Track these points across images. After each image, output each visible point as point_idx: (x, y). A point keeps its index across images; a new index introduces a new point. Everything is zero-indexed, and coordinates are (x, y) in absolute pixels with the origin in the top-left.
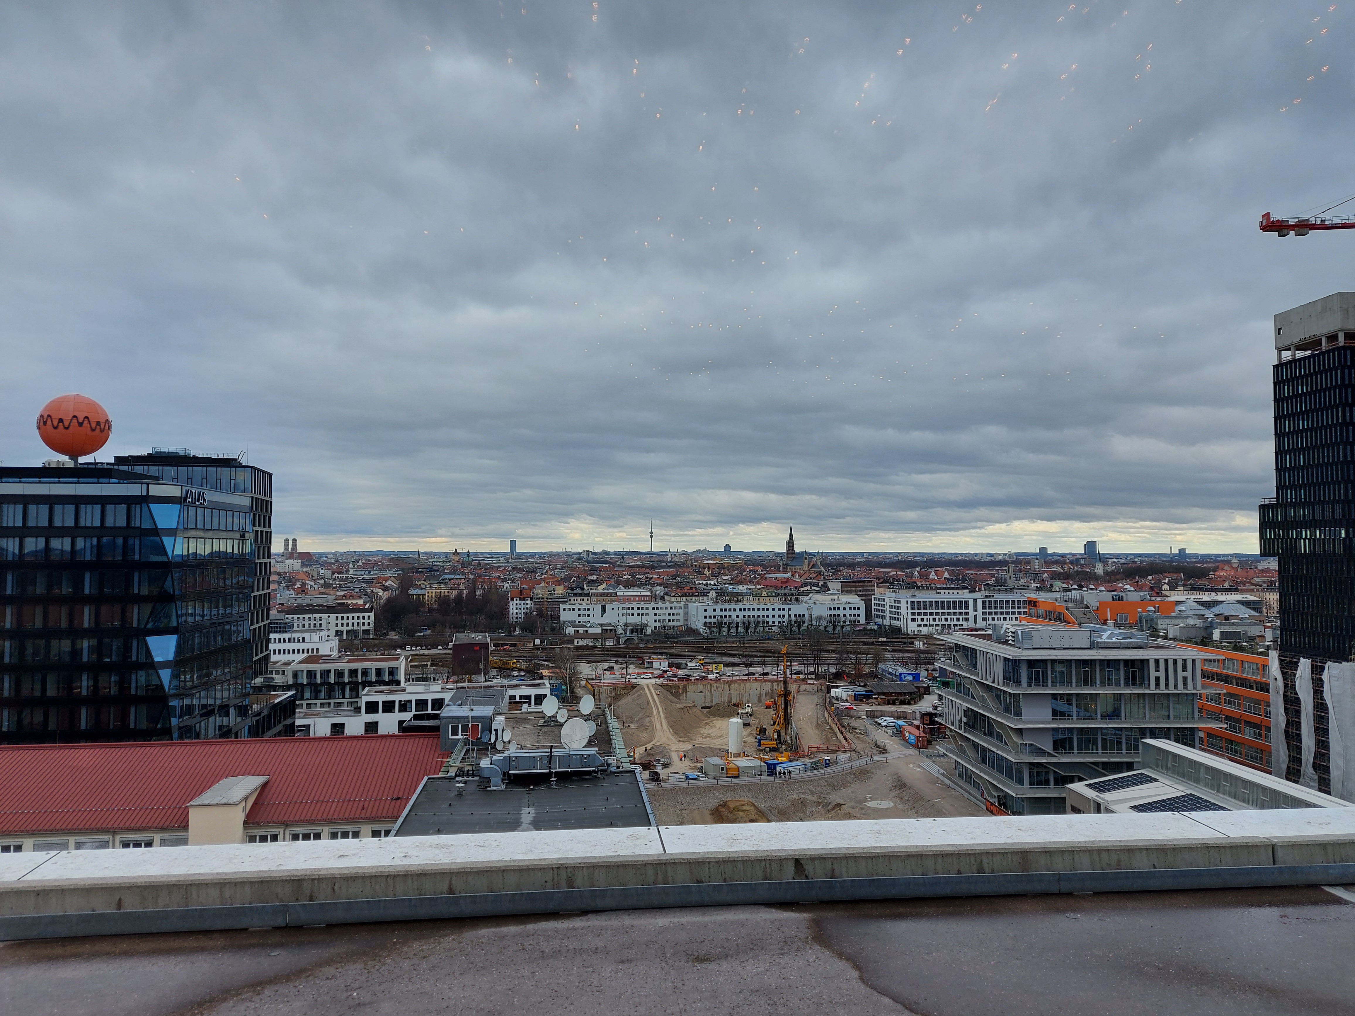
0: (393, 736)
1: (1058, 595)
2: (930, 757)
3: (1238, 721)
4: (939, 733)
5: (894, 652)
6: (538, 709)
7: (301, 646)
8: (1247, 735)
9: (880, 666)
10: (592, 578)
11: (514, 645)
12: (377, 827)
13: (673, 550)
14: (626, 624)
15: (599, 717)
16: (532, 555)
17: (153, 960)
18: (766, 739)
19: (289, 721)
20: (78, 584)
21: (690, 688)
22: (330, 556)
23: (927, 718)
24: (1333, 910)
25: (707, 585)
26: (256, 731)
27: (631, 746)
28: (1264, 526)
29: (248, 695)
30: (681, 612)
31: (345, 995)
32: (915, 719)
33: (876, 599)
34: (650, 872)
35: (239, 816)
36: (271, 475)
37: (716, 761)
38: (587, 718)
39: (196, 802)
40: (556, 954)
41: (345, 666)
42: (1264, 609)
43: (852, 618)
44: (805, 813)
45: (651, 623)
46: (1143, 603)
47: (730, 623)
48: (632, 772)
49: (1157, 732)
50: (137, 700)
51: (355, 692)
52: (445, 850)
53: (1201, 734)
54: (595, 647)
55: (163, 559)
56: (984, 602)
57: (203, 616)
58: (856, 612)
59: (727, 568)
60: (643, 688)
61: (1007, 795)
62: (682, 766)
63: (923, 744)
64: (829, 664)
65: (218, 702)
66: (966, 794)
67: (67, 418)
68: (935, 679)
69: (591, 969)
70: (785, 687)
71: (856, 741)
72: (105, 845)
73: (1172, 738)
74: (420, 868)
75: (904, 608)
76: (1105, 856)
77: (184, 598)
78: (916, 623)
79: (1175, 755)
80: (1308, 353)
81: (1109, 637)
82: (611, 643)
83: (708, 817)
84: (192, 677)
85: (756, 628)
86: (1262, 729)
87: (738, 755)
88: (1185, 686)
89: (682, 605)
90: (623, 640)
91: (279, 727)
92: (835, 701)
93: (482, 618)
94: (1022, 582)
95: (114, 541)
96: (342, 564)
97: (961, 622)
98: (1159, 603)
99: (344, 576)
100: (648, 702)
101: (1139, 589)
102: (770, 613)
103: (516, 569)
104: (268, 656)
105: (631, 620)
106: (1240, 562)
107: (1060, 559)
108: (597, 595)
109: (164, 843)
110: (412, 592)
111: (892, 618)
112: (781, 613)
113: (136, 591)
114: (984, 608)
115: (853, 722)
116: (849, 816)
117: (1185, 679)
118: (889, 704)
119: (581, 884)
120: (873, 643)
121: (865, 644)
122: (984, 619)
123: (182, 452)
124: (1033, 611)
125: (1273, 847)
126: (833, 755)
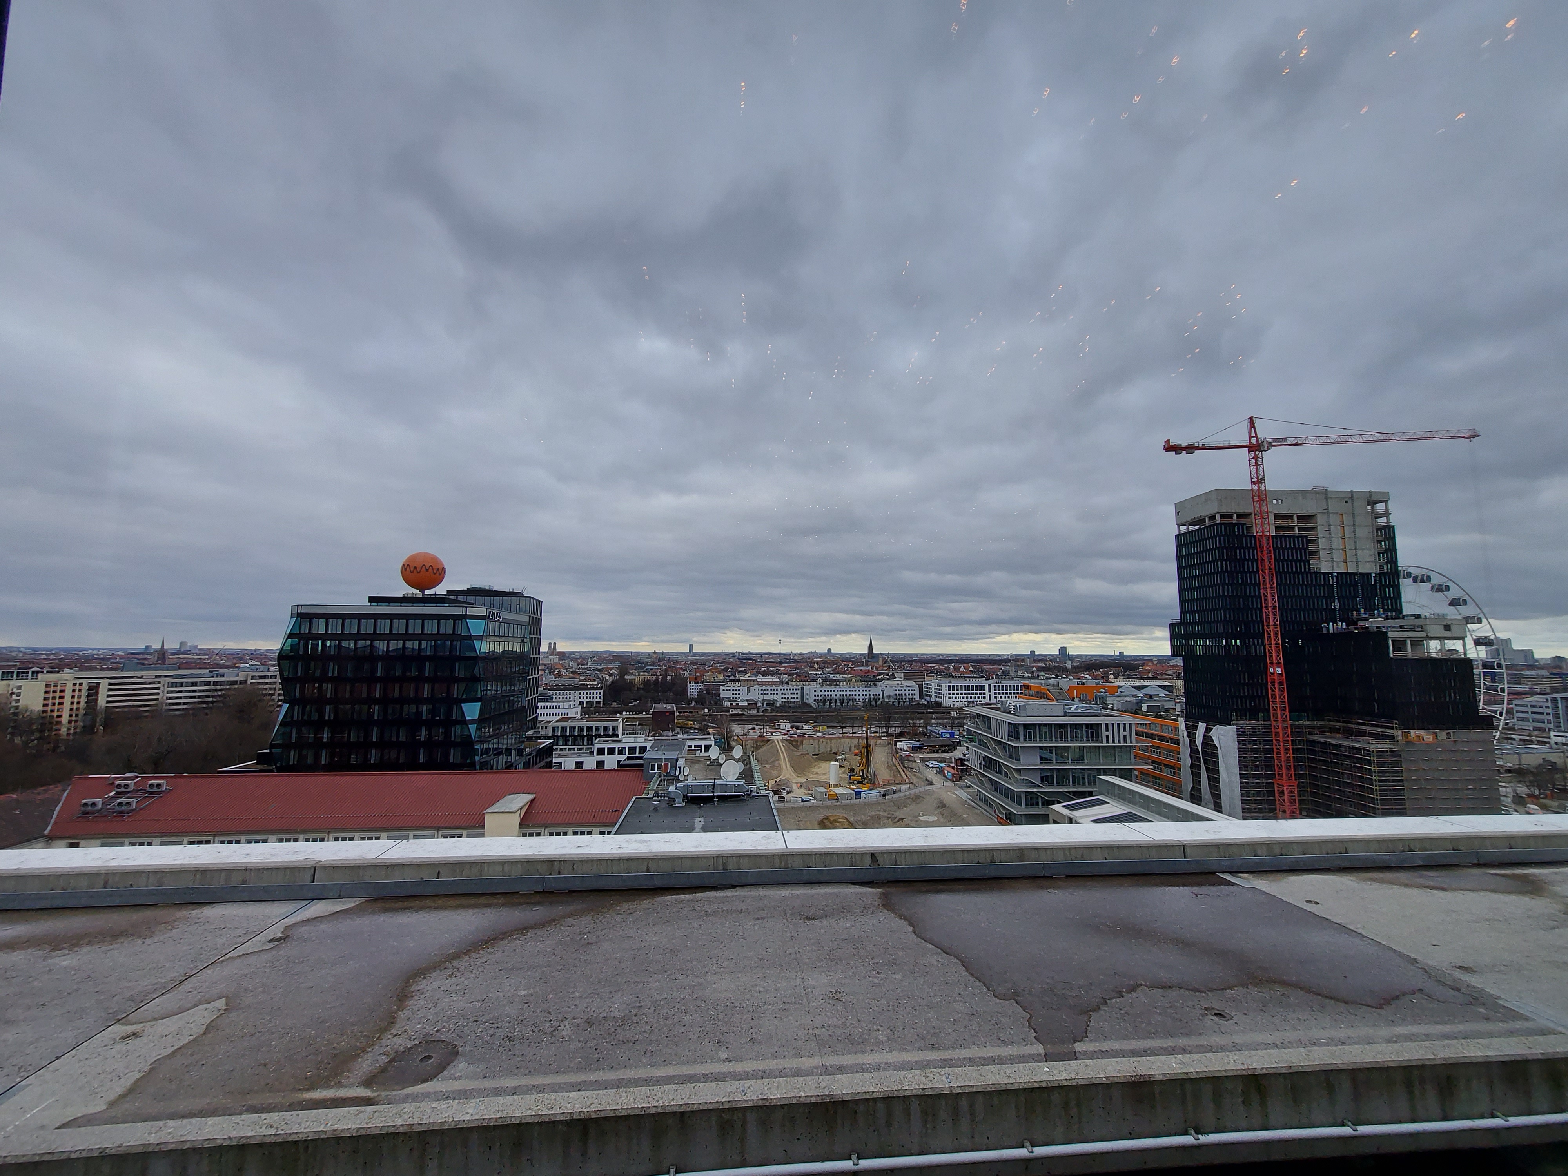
0: (614, 770)
1: (1042, 682)
2: (961, 787)
3: (1159, 764)
4: (967, 771)
5: (937, 718)
6: (707, 754)
7: (557, 711)
8: (1166, 773)
9: (928, 728)
10: (741, 669)
11: (691, 712)
12: (602, 829)
13: (794, 652)
14: (763, 700)
15: (745, 760)
16: (703, 654)
17: (458, 912)
18: (854, 776)
19: (549, 760)
20: (421, 670)
21: (805, 742)
22: (577, 654)
23: (959, 762)
24: (1224, 888)
25: (816, 674)
26: (527, 765)
27: (766, 778)
28: (1172, 637)
29: (524, 742)
30: (799, 694)
31: (580, 937)
32: (952, 763)
33: (926, 684)
34: (777, 860)
35: (516, 820)
36: (542, 602)
37: (822, 789)
38: (738, 761)
39: (489, 810)
40: (715, 913)
41: (585, 724)
42: (1175, 691)
43: (911, 697)
44: (879, 824)
45: (780, 699)
46: (1097, 687)
47: (831, 700)
48: (767, 796)
49: (1107, 771)
50: (455, 744)
51: (590, 742)
52: (645, 844)
53: (1136, 773)
54: (743, 714)
55: (473, 654)
56: (995, 686)
57: (497, 691)
58: (913, 692)
59: (829, 663)
60: (774, 742)
61: (1011, 813)
62: (799, 793)
63: (957, 779)
64: (895, 727)
65: (505, 746)
66: (984, 812)
67: (419, 566)
68: (964, 736)
69: (738, 924)
70: (867, 742)
71: (913, 777)
72: (433, 837)
73: (1118, 774)
74: (628, 855)
75: (944, 689)
76: (1073, 851)
77: (486, 680)
78: (952, 700)
79: (1119, 786)
80: (1197, 527)
81: (1076, 709)
82: (753, 712)
83: (816, 826)
84: (489, 730)
85: (848, 703)
86: (1175, 768)
87: (836, 786)
88: (1125, 741)
89: (800, 687)
90: (761, 710)
91: (542, 764)
92: (899, 751)
93: (671, 695)
94: (1019, 673)
95: (445, 643)
96: (584, 659)
97: (980, 699)
98: (1108, 687)
99: (585, 666)
100: (778, 751)
101: (1095, 677)
102: (857, 693)
103: (693, 663)
104: (537, 717)
105: (766, 697)
106: (1158, 660)
107: (1044, 658)
108: (745, 680)
109: (468, 836)
110: (626, 677)
111: (936, 696)
112: (865, 693)
113: (457, 674)
114: (995, 690)
115: (912, 765)
116: (908, 826)
117: (1125, 736)
118: (934, 752)
119: (732, 867)
120: (923, 713)
121: (919, 713)
122: (995, 697)
123: (487, 588)
124: (1027, 692)
125: (1184, 846)
126: (899, 786)
